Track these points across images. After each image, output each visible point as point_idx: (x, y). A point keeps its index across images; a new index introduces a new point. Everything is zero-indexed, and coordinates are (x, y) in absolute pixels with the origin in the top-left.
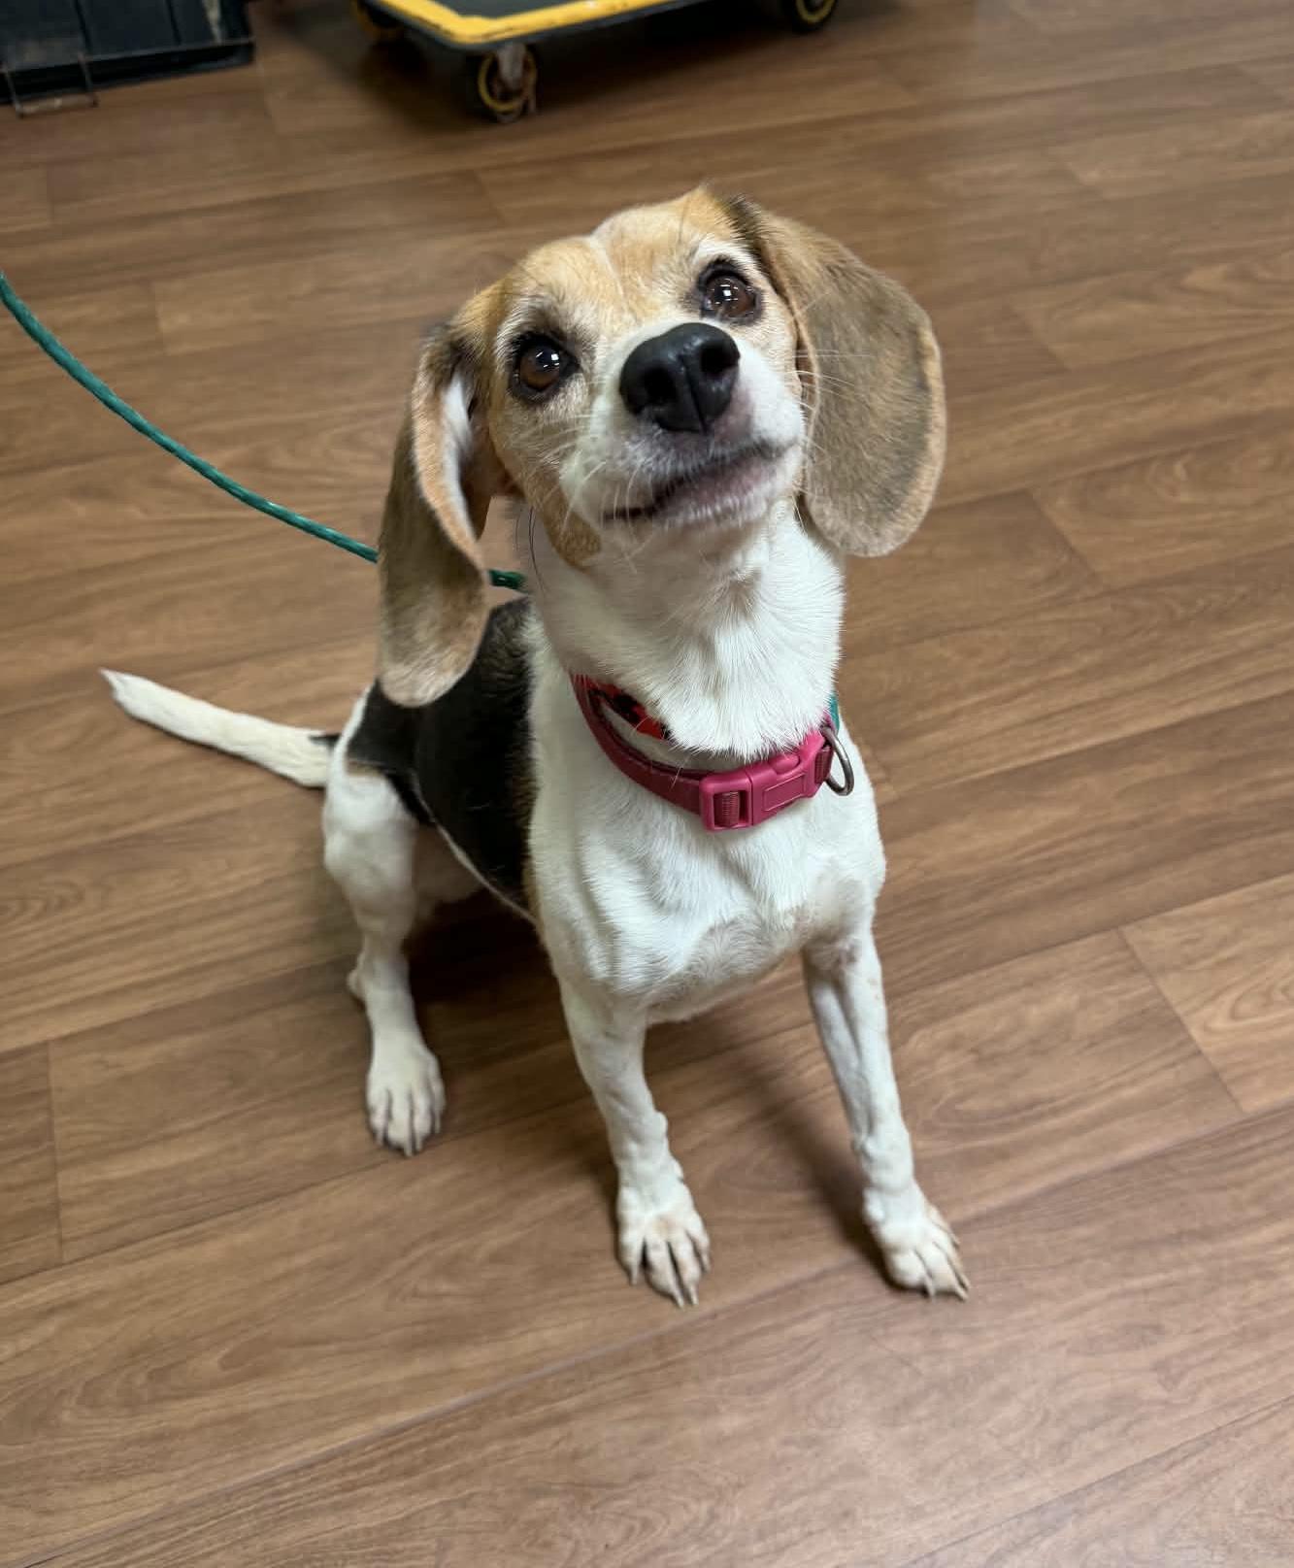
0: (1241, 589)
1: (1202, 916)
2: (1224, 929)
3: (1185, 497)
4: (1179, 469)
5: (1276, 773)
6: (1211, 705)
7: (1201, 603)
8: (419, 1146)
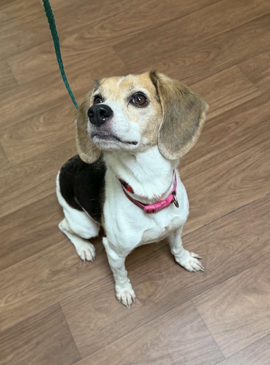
0: (48, 161)
1: (7, 272)
2: (11, 276)
3: (41, 129)
4: (41, 119)
5: (39, 223)
6: (28, 203)
7: (35, 167)
8: (94, 259)
